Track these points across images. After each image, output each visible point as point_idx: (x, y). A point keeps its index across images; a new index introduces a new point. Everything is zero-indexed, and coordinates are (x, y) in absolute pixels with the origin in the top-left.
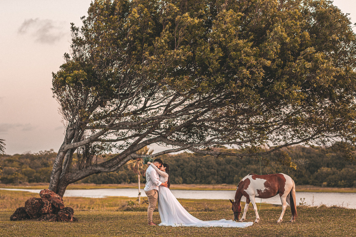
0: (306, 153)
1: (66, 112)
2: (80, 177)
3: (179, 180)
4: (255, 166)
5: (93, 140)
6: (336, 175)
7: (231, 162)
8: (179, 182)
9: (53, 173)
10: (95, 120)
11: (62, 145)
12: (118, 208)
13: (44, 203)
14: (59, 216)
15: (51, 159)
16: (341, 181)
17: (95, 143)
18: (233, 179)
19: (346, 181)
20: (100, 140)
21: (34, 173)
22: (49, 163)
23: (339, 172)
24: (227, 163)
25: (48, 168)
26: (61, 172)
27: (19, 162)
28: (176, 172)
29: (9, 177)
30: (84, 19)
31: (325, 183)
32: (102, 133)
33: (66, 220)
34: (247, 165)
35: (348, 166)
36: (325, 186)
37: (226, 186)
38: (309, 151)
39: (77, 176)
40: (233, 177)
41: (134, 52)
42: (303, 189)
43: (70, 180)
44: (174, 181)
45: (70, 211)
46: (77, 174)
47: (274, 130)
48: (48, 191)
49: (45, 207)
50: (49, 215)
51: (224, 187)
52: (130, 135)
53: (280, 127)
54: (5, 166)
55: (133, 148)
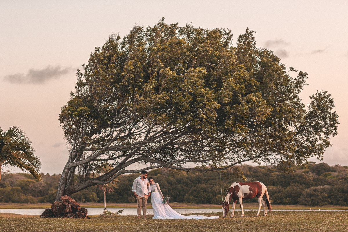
0: (253, 172)
2: (81, 188)
3: (131, 199)
4: (204, 185)
5: (91, 159)
6: (282, 193)
7: (182, 181)
8: (131, 200)
9: (60, 185)
11: (67, 163)
13: (66, 205)
14: (77, 214)
15: (8, 180)
16: (286, 198)
17: (92, 162)
18: (184, 198)
19: (290, 199)
22: (6, 184)
23: (284, 190)
24: (178, 183)
25: (5, 189)
26: (66, 184)
28: (129, 191)
30: (84, 66)
33: (82, 218)
34: (197, 184)
35: (292, 184)
37: (177, 204)
38: (255, 171)
39: (78, 188)
40: (184, 195)
43: (73, 190)
44: (127, 200)
45: (85, 211)
46: (78, 186)
47: (230, 150)
49: (67, 208)
50: (70, 214)
51: (176, 205)
52: (118, 156)
53: (235, 148)
55: (122, 165)
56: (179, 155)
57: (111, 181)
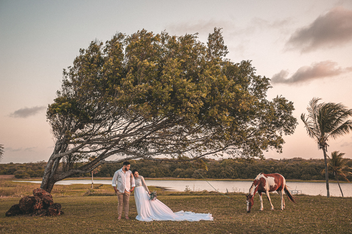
1: (56, 132)
2: (64, 177)
5: (75, 151)
6: (184, 172)
9: (45, 174)
10: (76, 137)
11: (52, 155)
12: (84, 194)
13: (36, 200)
14: (48, 211)
15: (43, 166)
16: (186, 175)
17: (76, 154)
19: (188, 175)
20: (79, 152)
21: (33, 172)
26: (51, 173)
27: (26, 167)
29: (20, 175)
30: (70, 69)
31: (178, 176)
32: (80, 147)
33: (54, 215)
35: (189, 168)
36: (178, 177)
41: (107, 89)
42: (168, 179)
43: (57, 179)
45: (58, 207)
46: (62, 175)
48: (40, 190)
49: (37, 204)
50: (40, 211)
52: (99, 149)
54: (18, 169)
55: (102, 156)
56: (150, 149)
57: (92, 170)
